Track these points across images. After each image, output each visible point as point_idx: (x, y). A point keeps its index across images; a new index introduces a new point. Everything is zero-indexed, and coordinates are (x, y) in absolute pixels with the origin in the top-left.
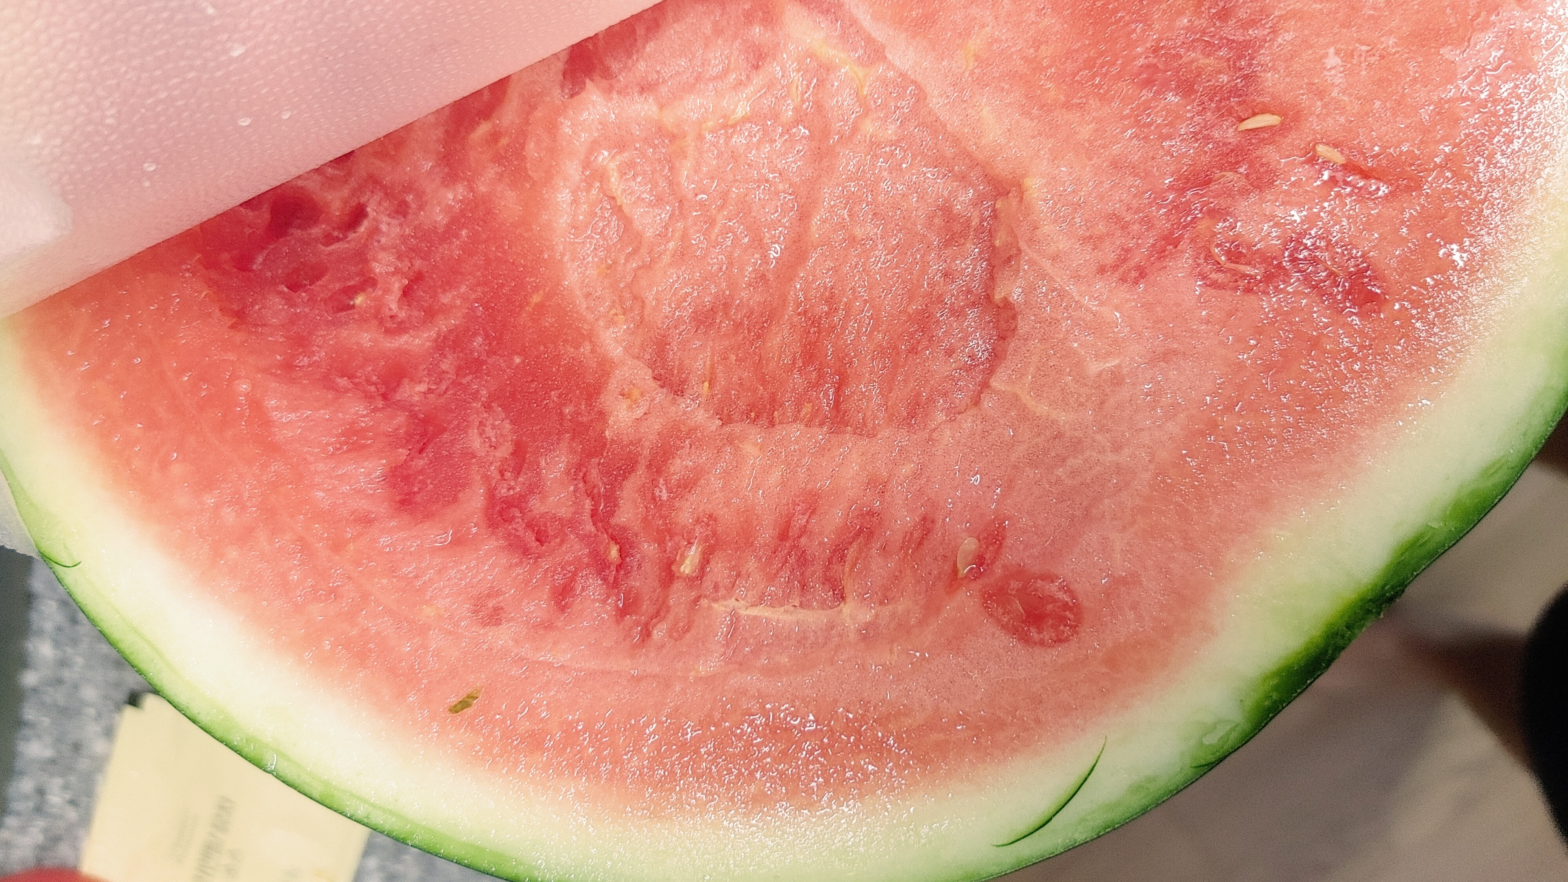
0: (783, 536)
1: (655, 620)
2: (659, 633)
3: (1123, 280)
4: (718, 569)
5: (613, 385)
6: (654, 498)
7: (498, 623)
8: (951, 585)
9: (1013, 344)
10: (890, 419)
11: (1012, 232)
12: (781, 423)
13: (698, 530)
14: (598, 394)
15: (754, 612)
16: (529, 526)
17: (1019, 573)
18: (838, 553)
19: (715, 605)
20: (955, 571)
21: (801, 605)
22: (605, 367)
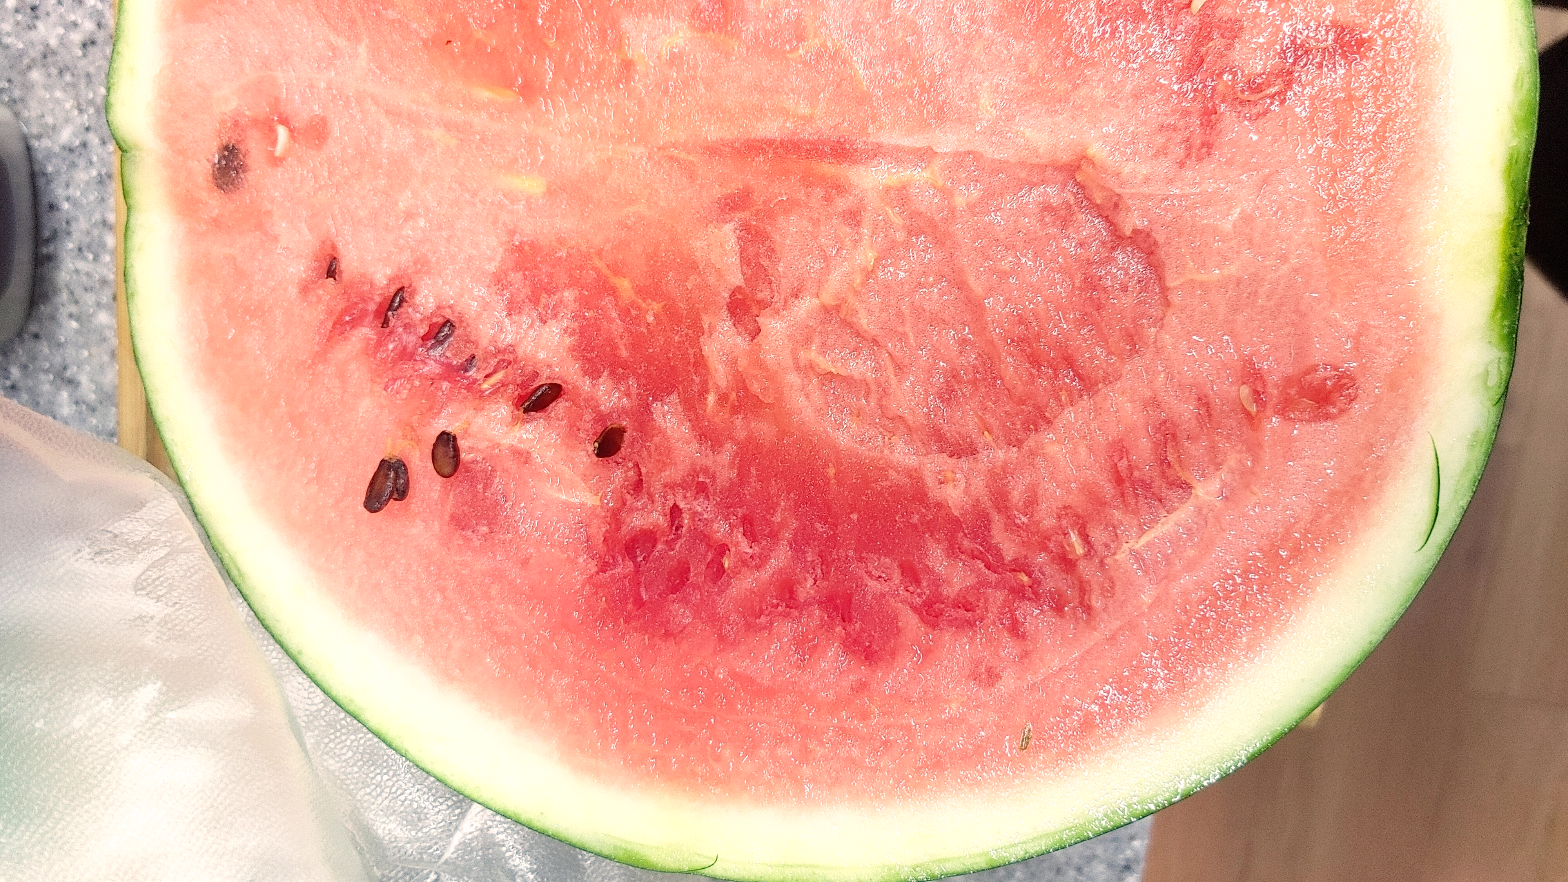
0: (1119, 480)
1: (1086, 597)
2: (1097, 603)
3: (1200, 159)
4: (1098, 535)
5: (930, 481)
6: (1019, 527)
7: (998, 677)
8: (1252, 425)
9: (1162, 253)
10: (1121, 358)
11: (1103, 188)
12: (1055, 417)
13: (1064, 523)
14: (926, 495)
15: (1144, 540)
16: (956, 606)
17: (1289, 381)
18: (1164, 463)
19: (1117, 557)
20: (1247, 414)
21: (1168, 512)
22: (915, 476)
